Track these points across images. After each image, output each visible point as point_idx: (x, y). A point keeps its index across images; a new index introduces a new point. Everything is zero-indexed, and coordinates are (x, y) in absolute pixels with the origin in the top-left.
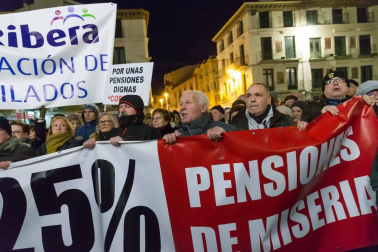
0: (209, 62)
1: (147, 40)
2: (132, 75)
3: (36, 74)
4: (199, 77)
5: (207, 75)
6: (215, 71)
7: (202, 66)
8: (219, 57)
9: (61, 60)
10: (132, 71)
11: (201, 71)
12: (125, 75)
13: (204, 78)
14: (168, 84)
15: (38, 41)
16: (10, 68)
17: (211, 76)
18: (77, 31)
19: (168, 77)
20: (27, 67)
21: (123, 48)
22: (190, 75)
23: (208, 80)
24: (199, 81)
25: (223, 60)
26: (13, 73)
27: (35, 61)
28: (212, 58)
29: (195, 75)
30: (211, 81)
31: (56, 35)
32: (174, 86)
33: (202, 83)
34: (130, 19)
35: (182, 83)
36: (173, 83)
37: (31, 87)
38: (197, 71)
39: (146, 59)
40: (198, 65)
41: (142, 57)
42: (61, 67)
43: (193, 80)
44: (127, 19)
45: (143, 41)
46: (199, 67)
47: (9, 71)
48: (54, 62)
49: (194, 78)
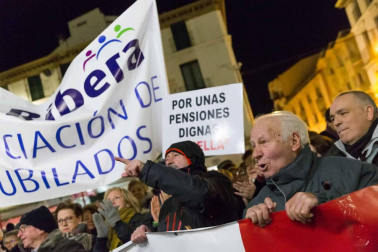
0: (340, 44)
1: (228, 39)
2: (206, 107)
3: (82, 142)
4: (327, 72)
5: (342, 65)
6: (355, 55)
7: (329, 53)
8: (356, 29)
9: (111, 110)
10: (207, 100)
11: (329, 61)
12: (195, 109)
13: (338, 71)
14: (278, 96)
15: (75, 100)
16: (48, 145)
17: (349, 65)
18: (118, 60)
19: (275, 86)
20: (70, 136)
21: (195, 62)
22: (310, 74)
23: (344, 73)
24: (329, 79)
25: (365, 34)
26: (53, 150)
27: (78, 125)
28: (344, 35)
29: (320, 71)
30: (352, 73)
31: (94, 80)
32: (289, 98)
33: (335, 80)
34: (198, 15)
35: (300, 90)
36: (286, 93)
37: (79, 162)
38: (321, 63)
39: (233, 68)
40: (321, 53)
41: (226, 66)
42: (110, 120)
43: (319, 80)
44: (193, 17)
45: (223, 41)
46: (324, 56)
47: (47, 149)
48: (101, 118)
49: (319, 76)
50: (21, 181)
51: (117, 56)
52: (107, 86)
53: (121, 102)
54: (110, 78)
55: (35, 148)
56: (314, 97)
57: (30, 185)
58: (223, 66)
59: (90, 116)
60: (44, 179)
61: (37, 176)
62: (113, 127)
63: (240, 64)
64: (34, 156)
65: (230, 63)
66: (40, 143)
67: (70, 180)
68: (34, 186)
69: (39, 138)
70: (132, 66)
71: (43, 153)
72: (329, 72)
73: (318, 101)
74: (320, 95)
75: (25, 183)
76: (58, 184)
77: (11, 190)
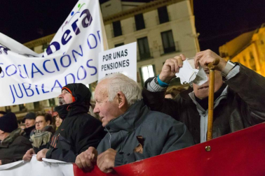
1: (192, 19)
2: (120, 60)
3: (58, 70)
4: (258, 43)
9: (73, 51)
10: (119, 55)
11: (261, 36)
14: (224, 56)
16: (39, 71)
18: (77, 23)
19: (223, 49)
20: (51, 66)
21: (171, 31)
22: (247, 43)
24: (260, 47)
26: (42, 74)
27: (54, 60)
29: (254, 42)
32: (231, 57)
33: (264, 48)
35: (239, 53)
36: (230, 54)
37: (57, 81)
38: (255, 37)
39: (194, 36)
40: (256, 31)
41: (190, 35)
42: (74, 57)
43: (253, 48)
44: (172, 4)
45: (189, 19)
46: (257, 32)
47: (39, 73)
48: (68, 56)
49: (253, 45)
50: (25, 90)
51: (77, 20)
52: (71, 37)
53: (80, 46)
54: (73, 33)
55: (33, 73)
56: (248, 58)
57: (30, 92)
58: (188, 35)
59: (62, 55)
60: (37, 89)
61: (33, 87)
62: (76, 61)
63: (199, 34)
64: (32, 77)
65: (192, 33)
66: (35, 70)
67: (50, 90)
68: (31, 93)
69: (34, 67)
70: (85, 25)
71: (37, 75)
72: (260, 42)
73: (250, 61)
74: (252, 57)
75: (27, 91)
76: (44, 92)
77: (20, 95)
